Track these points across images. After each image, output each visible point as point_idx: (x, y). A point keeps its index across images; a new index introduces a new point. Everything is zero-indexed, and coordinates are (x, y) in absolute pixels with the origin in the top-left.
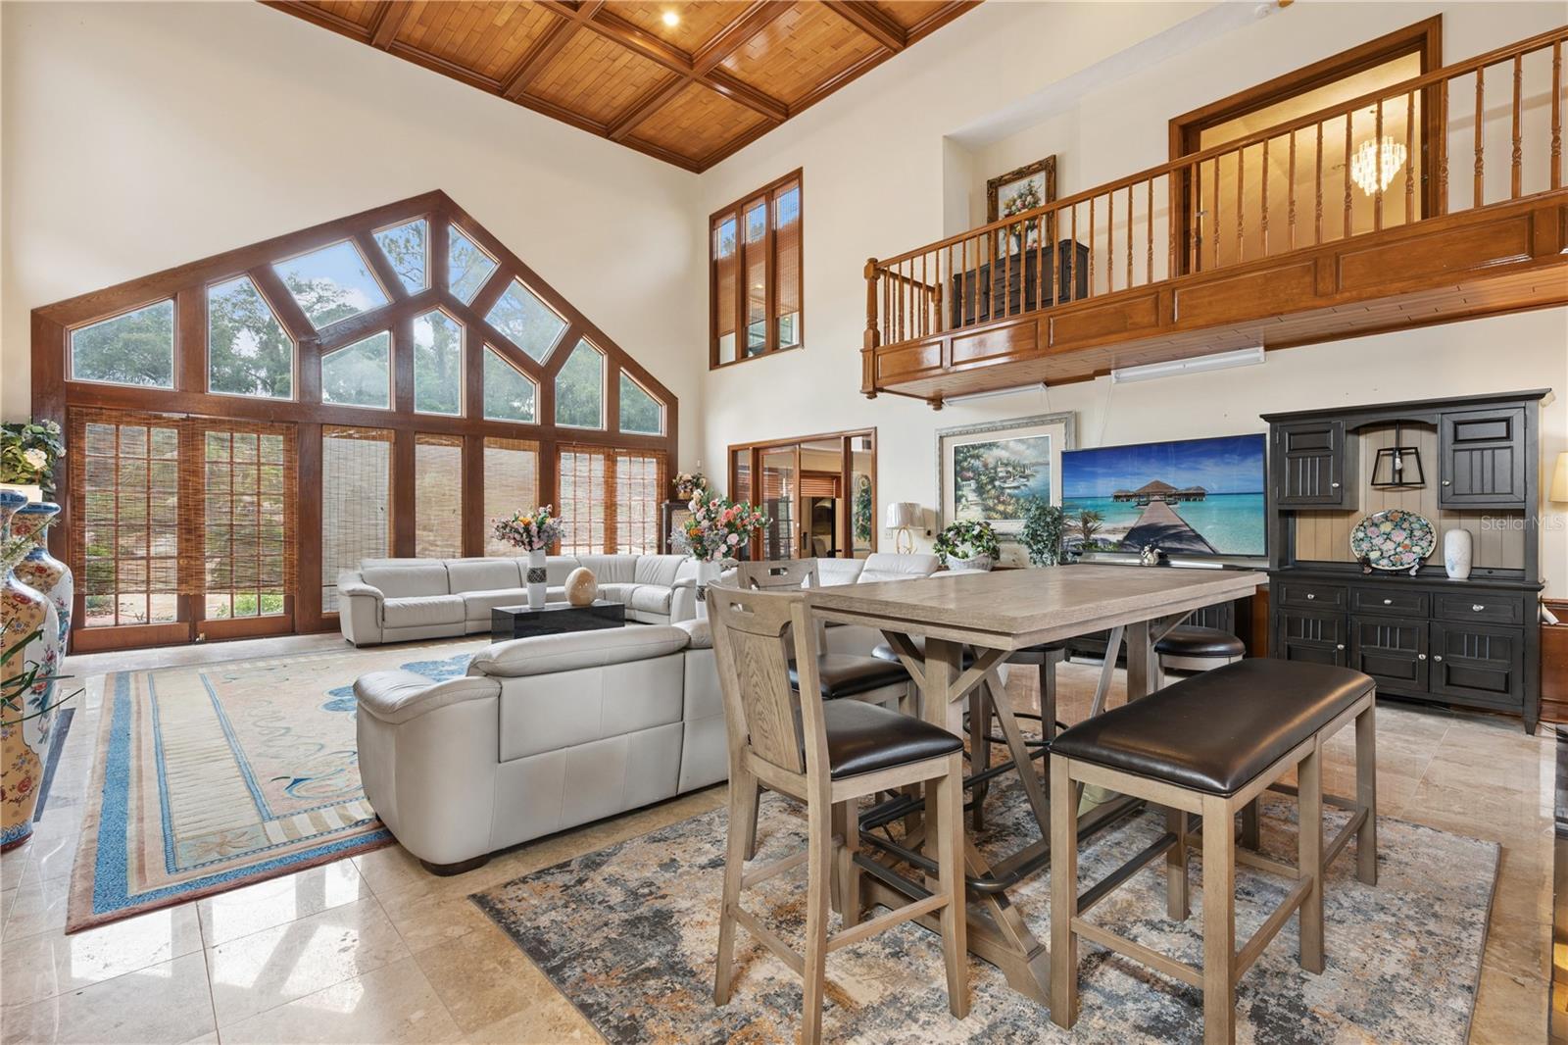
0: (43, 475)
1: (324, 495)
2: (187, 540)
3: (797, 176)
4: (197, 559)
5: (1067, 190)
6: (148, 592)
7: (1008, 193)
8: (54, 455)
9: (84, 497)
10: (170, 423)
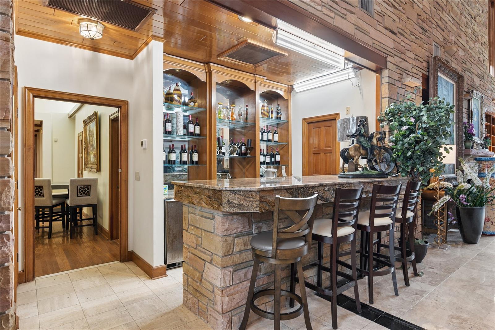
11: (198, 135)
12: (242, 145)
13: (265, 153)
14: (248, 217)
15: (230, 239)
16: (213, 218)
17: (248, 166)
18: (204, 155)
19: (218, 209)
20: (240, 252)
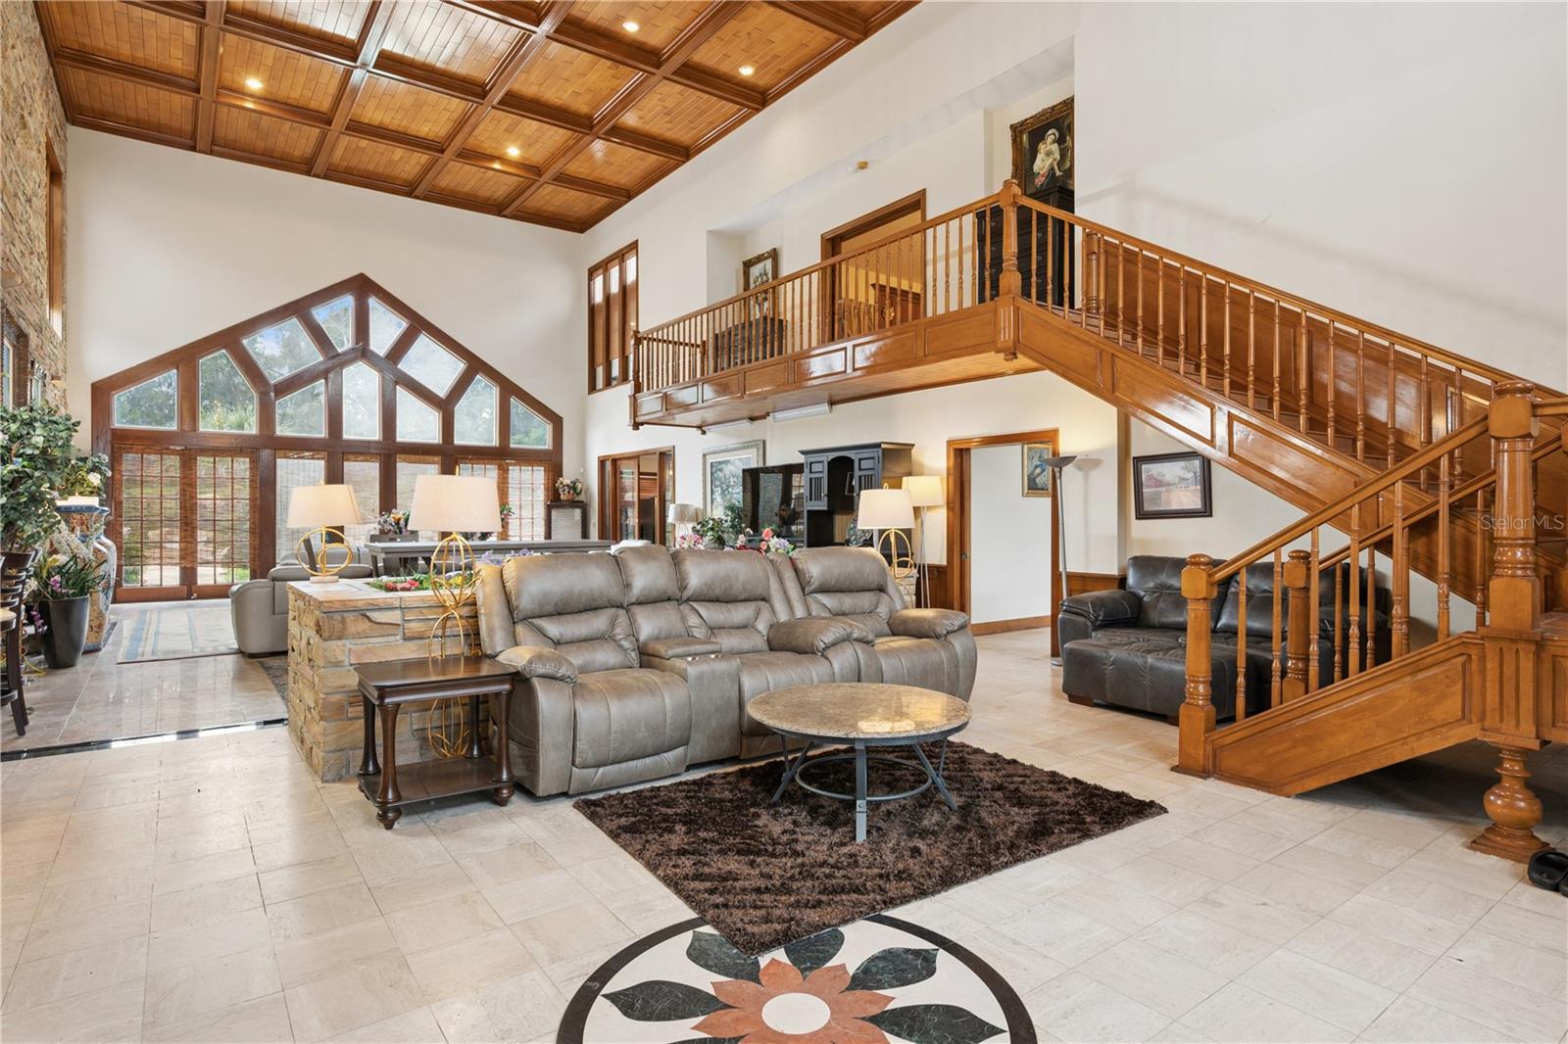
0: (99, 489)
1: (278, 499)
2: (186, 530)
3: (633, 247)
4: (191, 543)
5: (785, 270)
6: (161, 565)
7: (755, 271)
8: (105, 475)
9: (122, 502)
10: (175, 453)
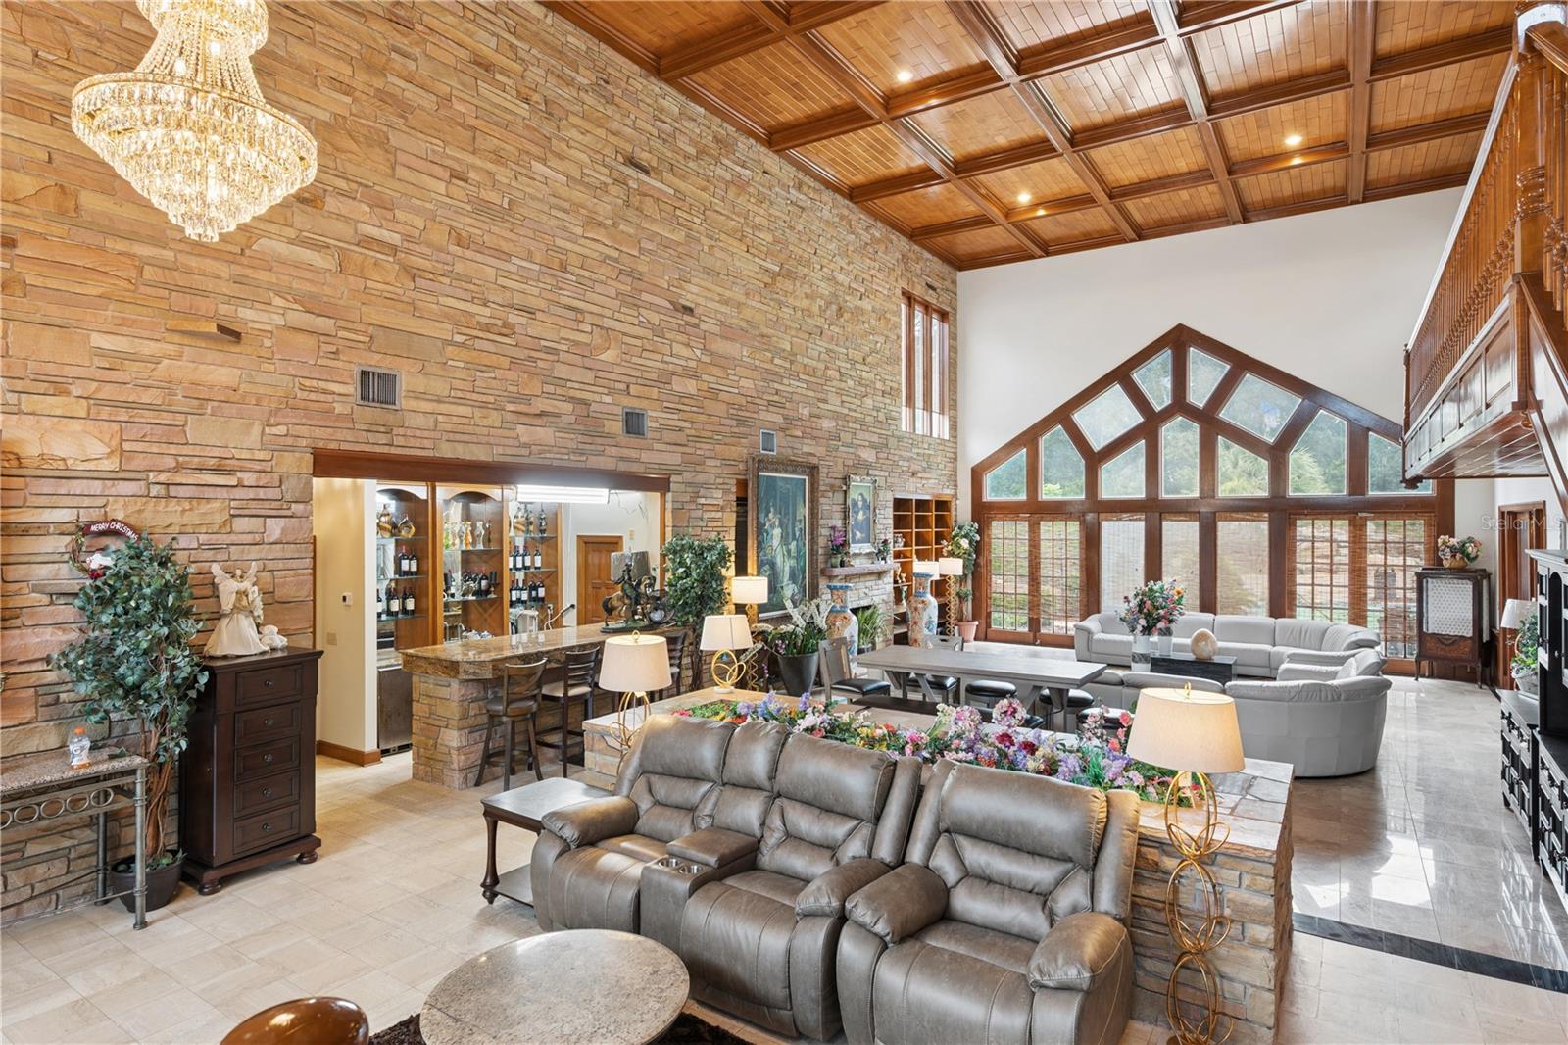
1: (1102, 559)
2: (1033, 586)
9: (990, 561)
10: (1024, 519)
11: (416, 573)
12: (481, 579)
13: (521, 585)
14: (483, 683)
15: (466, 704)
16: (449, 686)
17: (491, 611)
18: (424, 599)
19: (454, 677)
20: (476, 715)
